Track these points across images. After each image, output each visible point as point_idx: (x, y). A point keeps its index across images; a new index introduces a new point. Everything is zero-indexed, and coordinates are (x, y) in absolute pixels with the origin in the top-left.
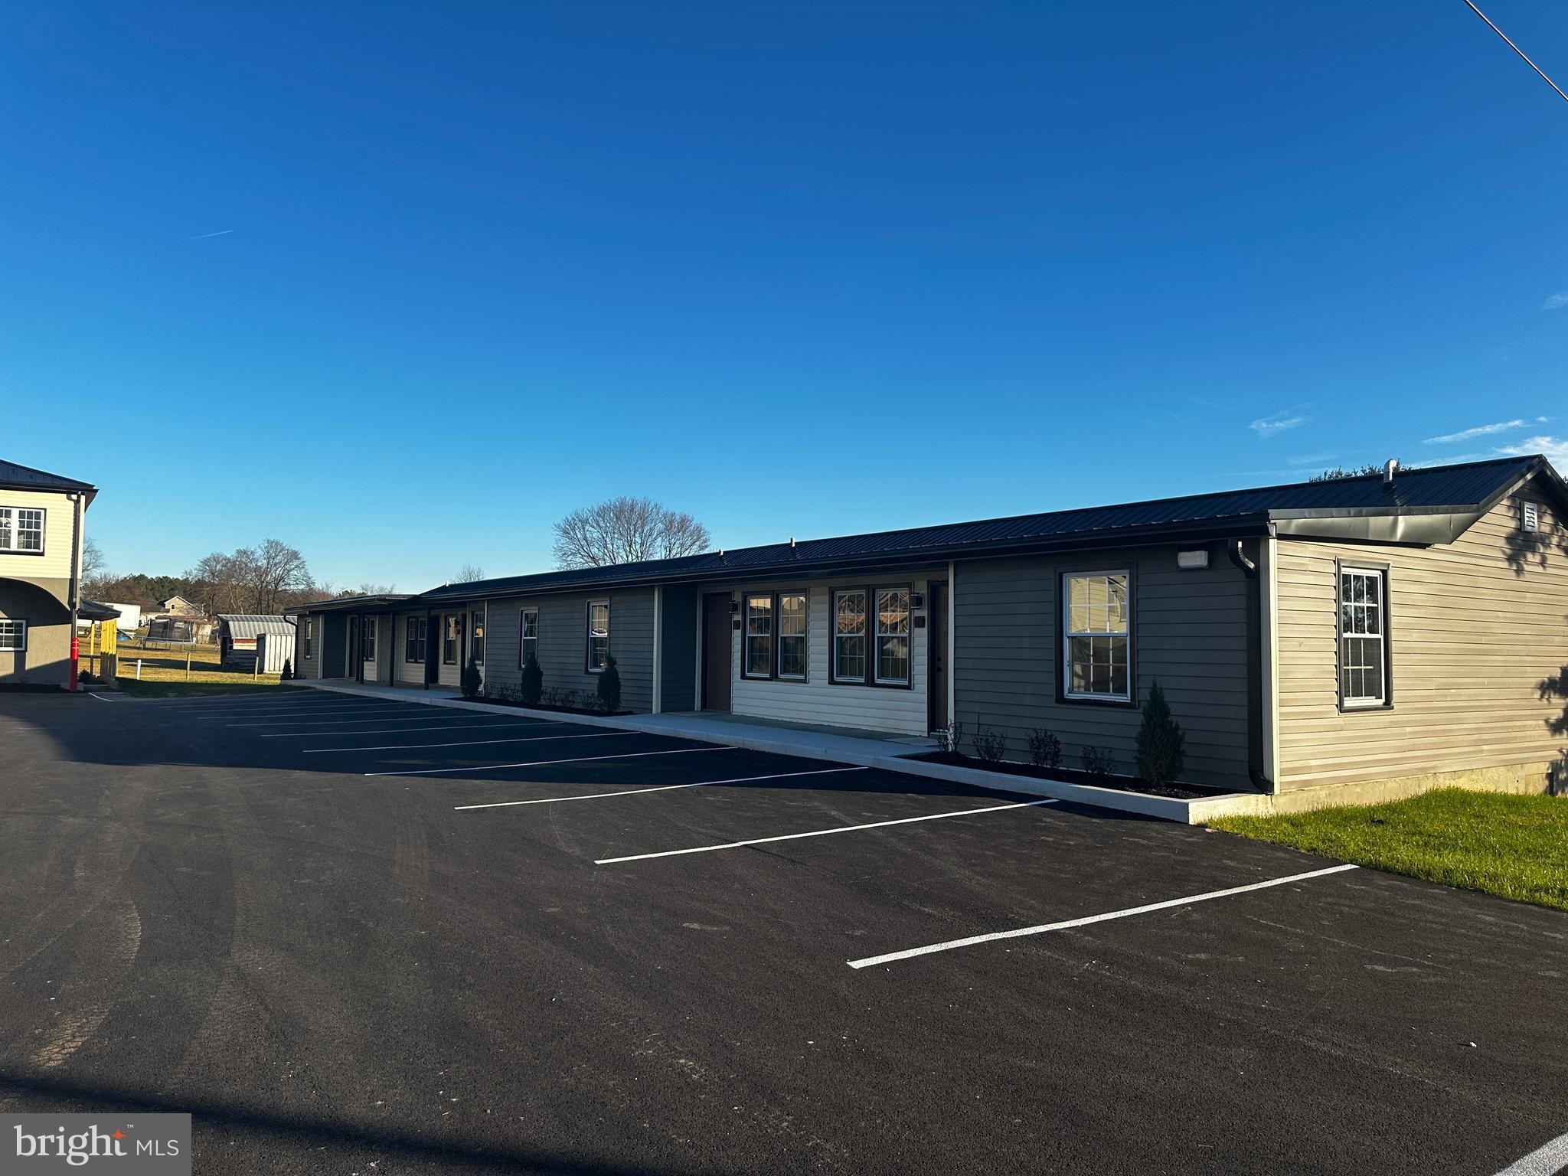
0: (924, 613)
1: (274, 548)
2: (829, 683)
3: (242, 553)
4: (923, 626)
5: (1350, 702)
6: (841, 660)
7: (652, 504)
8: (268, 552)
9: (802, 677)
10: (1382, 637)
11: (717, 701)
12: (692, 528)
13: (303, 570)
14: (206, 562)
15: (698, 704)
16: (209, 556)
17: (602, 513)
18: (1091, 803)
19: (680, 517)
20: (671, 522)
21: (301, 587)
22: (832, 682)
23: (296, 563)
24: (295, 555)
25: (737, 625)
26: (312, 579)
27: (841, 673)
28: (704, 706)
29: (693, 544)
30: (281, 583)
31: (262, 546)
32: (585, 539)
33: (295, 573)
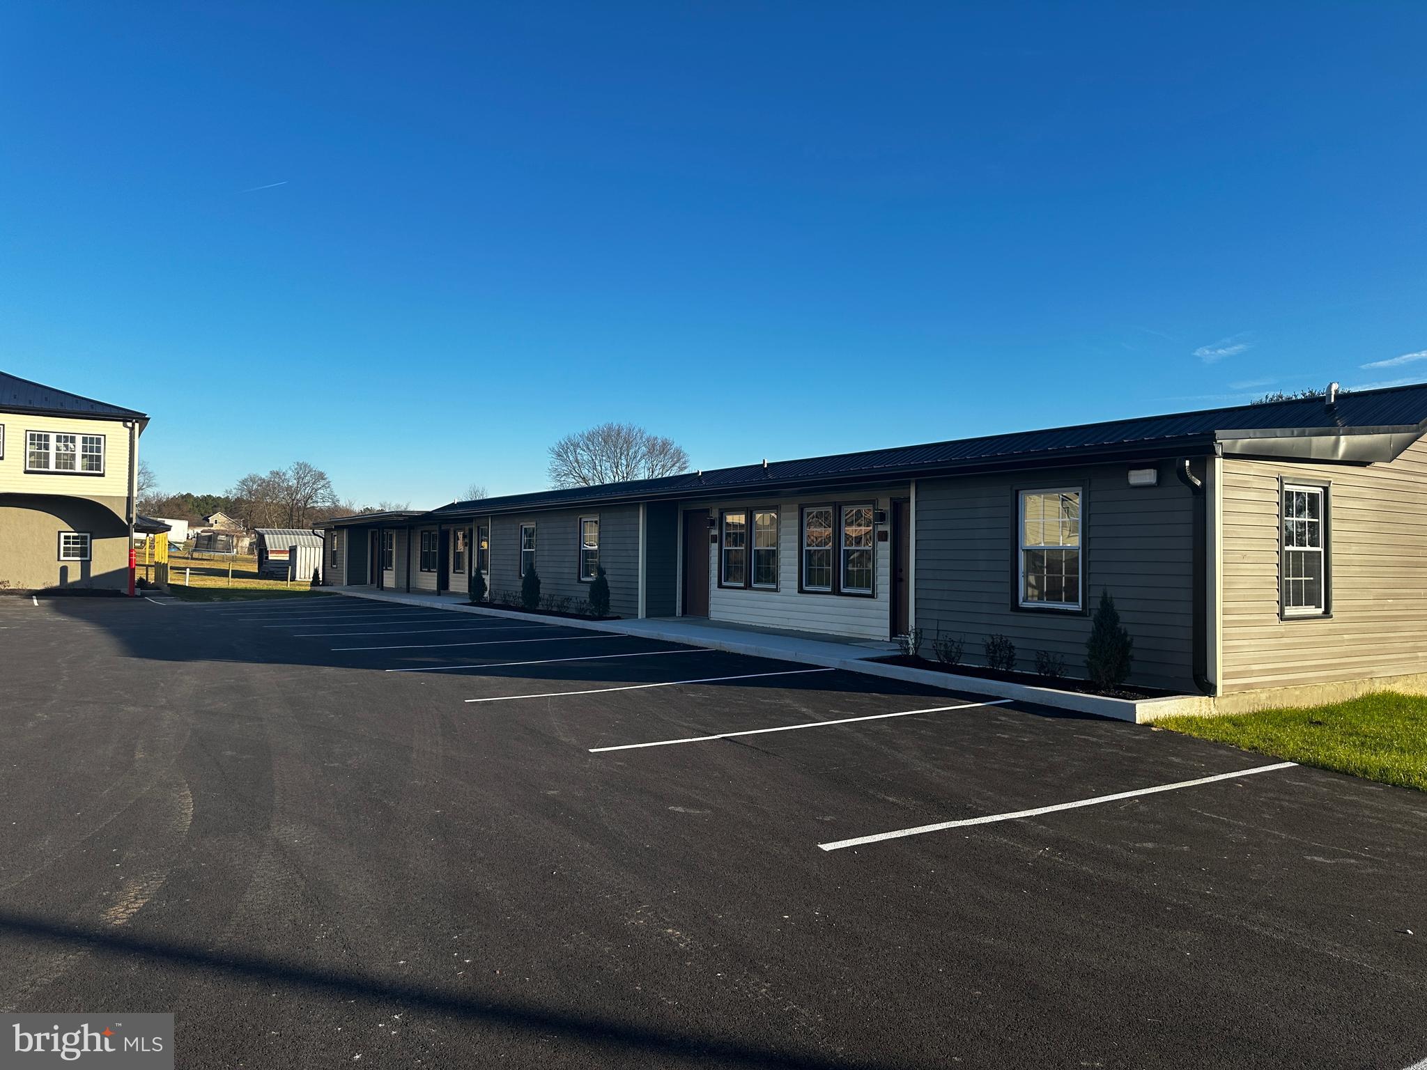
0: (887, 528)
1: (303, 470)
2: (799, 592)
3: (276, 474)
4: (886, 540)
5: (1290, 611)
6: (809, 572)
7: (636, 429)
8: (298, 473)
9: (774, 587)
10: (1322, 550)
11: (696, 607)
12: (672, 451)
13: (328, 490)
14: (244, 482)
15: (679, 610)
16: (246, 476)
17: (591, 437)
18: (1043, 704)
19: (662, 441)
20: (654, 445)
21: (327, 504)
22: (801, 591)
23: (322, 483)
24: (321, 476)
25: (714, 539)
26: (337, 497)
27: (809, 583)
28: (684, 612)
29: (673, 465)
30: (310, 501)
31: (292, 468)
32: (577, 461)
33: (322, 491)
